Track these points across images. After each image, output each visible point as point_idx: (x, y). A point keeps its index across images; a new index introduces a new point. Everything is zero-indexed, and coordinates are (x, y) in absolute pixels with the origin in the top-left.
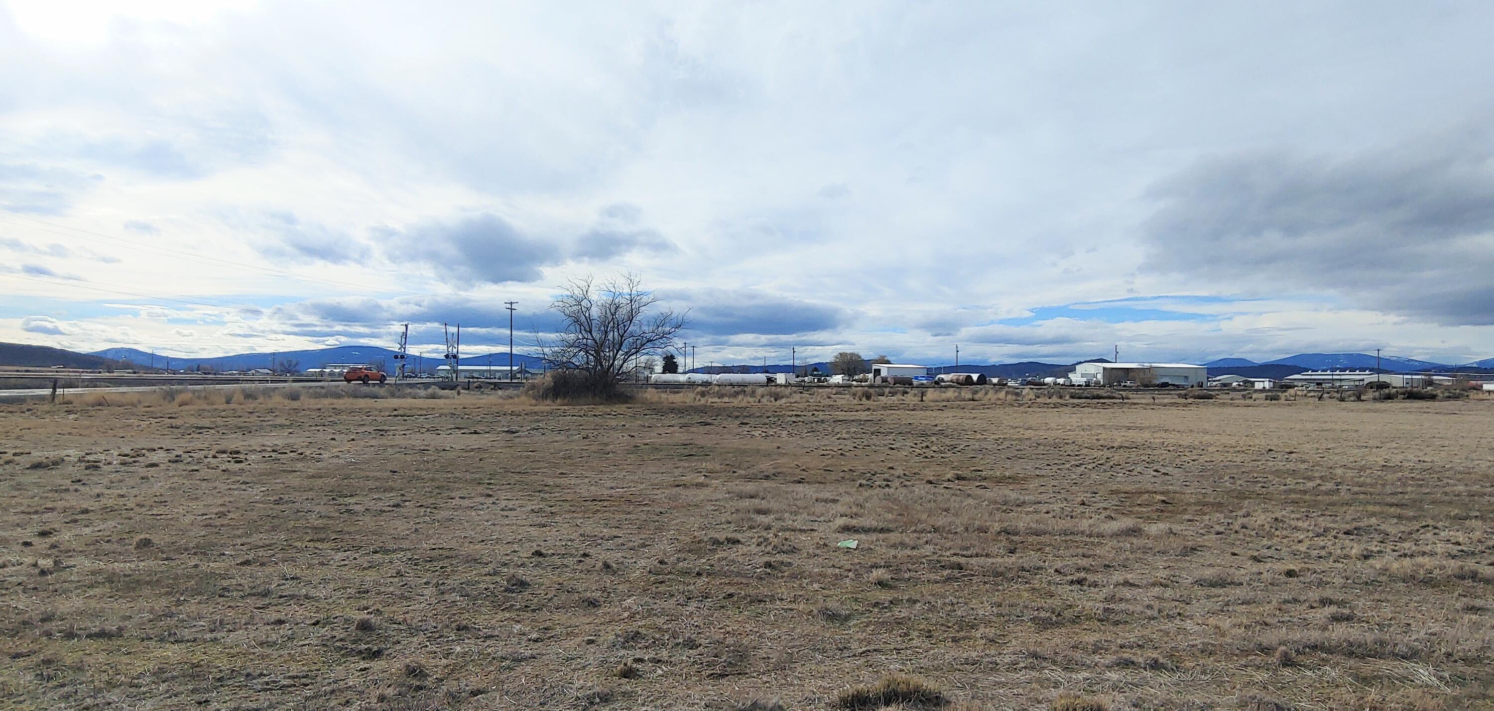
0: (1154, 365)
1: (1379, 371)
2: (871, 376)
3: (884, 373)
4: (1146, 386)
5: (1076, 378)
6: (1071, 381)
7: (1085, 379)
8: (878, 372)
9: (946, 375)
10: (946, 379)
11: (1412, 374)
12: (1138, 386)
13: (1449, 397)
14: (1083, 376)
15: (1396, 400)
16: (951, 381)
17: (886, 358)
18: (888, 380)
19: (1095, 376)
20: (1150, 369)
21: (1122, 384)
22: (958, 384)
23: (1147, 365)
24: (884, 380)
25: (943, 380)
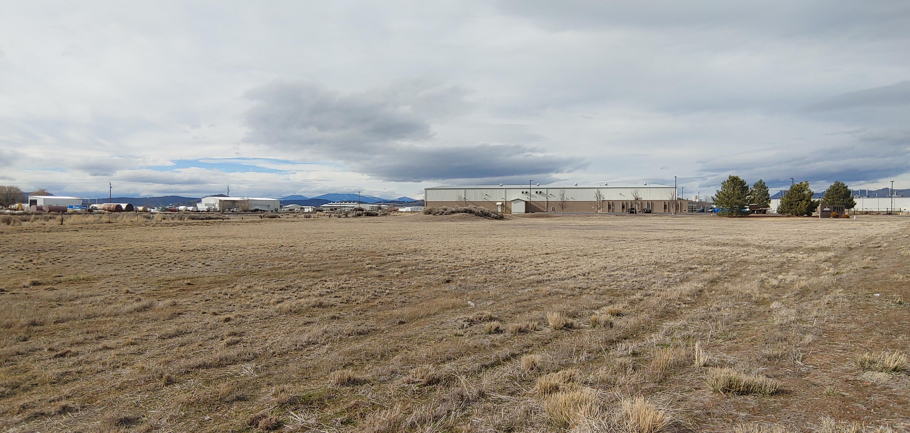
0: (250, 198)
1: (360, 202)
2: (26, 206)
3: (40, 203)
4: (246, 211)
5: (201, 207)
6: (197, 208)
7: (207, 207)
8: (34, 202)
9: (98, 205)
10: (98, 208)
11: (373, 204)
12: (241, 211)
13: (383, 215)
14: (206, 205)
15: (362, 217)
16: (104, 209)
17: (45, 191)
18: (43, 208)
19: (214, 205)
20: (248, 200)
21: (231, 210)
22: (109, 211)
23: (246, 198)
24: (40, 209)
25: (96, 209)
